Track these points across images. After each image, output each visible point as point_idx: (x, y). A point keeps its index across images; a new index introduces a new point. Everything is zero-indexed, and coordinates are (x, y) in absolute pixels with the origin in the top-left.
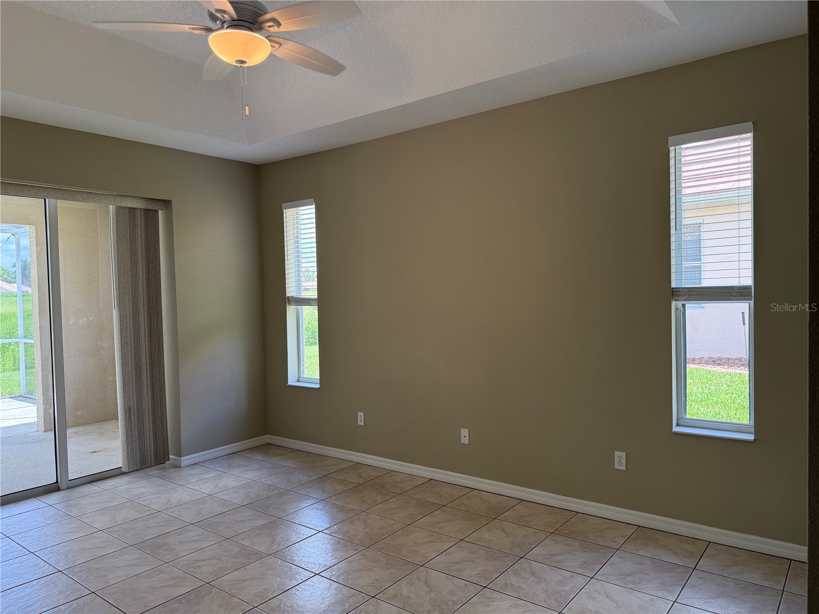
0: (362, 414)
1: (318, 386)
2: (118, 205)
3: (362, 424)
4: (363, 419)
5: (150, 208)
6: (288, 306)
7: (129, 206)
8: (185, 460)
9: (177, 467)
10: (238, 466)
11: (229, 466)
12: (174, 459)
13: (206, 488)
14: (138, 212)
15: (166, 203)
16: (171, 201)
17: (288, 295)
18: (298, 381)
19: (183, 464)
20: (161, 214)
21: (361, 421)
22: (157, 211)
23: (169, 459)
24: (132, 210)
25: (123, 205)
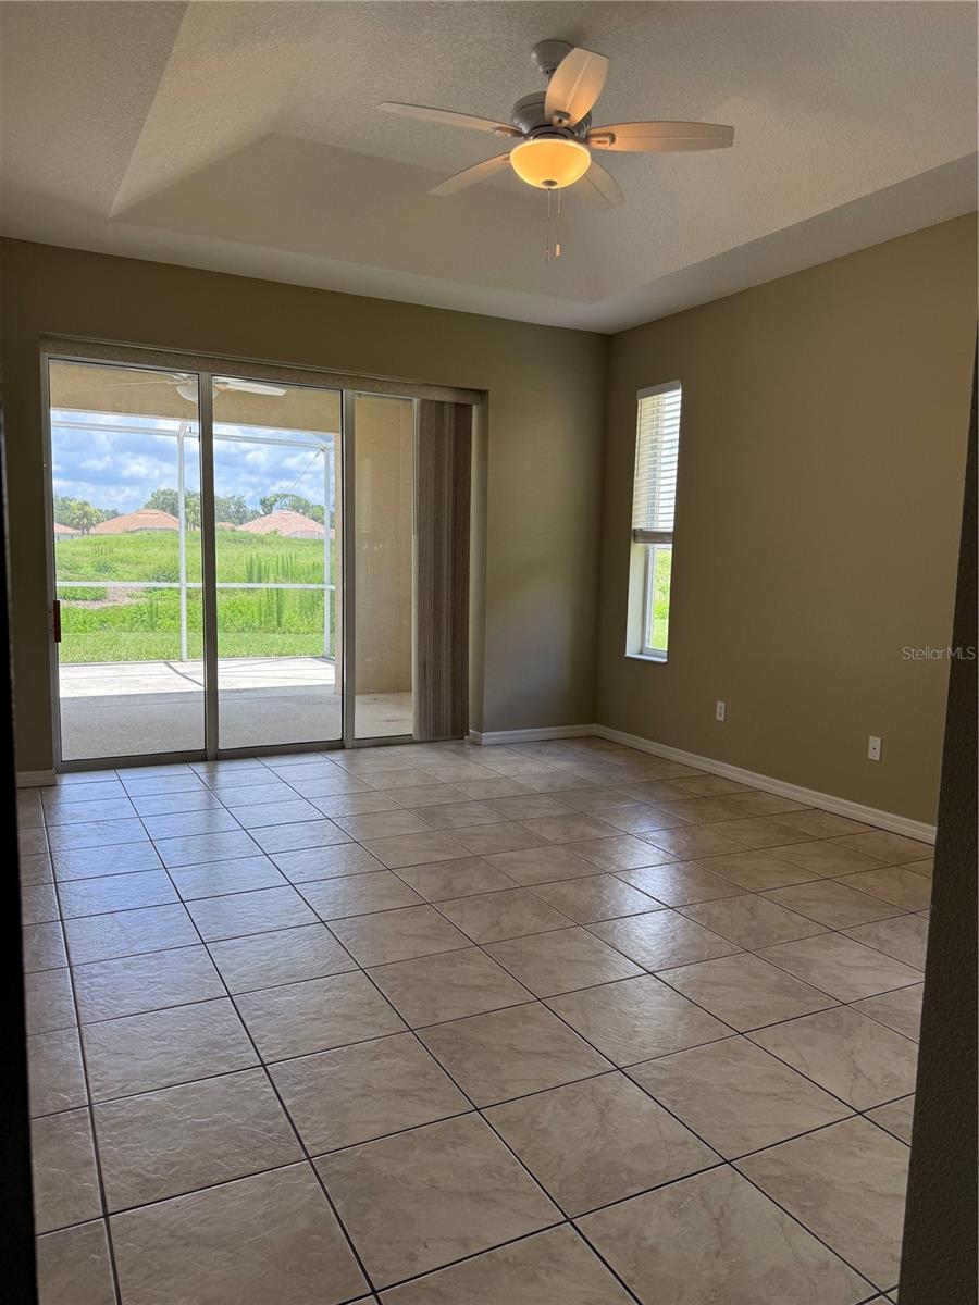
0: (723, 704)
1: (665, 660)
2: (424, 397)
3: (722, 719)
4: (723, 712)
5: (462, 402)
6: (632, 543)
7: (437, 399)
8: (487, 737)
9: (477, 744)
10: (549, 754)
11: (539, 752)
12: (473, 734)
13: (504, 770)
14: (447, 407)
15: (482, 395)
16: (487, 392)
17: (634, 527)
18: (641, 653)
19: (484, 741)
20: (475, 409)
21: (720, 714)
22: (471, 406)
23: (468, 734)
24: (440, 404)
25: (429, 398)
